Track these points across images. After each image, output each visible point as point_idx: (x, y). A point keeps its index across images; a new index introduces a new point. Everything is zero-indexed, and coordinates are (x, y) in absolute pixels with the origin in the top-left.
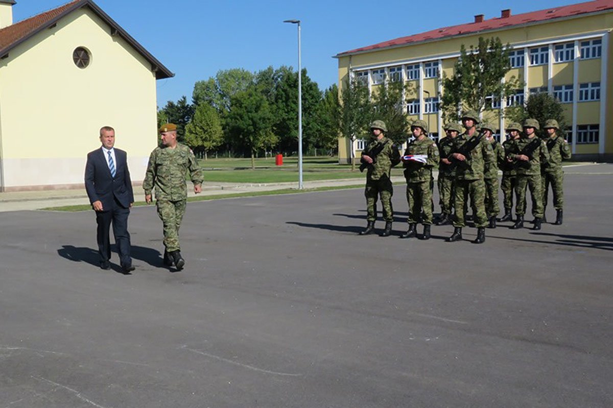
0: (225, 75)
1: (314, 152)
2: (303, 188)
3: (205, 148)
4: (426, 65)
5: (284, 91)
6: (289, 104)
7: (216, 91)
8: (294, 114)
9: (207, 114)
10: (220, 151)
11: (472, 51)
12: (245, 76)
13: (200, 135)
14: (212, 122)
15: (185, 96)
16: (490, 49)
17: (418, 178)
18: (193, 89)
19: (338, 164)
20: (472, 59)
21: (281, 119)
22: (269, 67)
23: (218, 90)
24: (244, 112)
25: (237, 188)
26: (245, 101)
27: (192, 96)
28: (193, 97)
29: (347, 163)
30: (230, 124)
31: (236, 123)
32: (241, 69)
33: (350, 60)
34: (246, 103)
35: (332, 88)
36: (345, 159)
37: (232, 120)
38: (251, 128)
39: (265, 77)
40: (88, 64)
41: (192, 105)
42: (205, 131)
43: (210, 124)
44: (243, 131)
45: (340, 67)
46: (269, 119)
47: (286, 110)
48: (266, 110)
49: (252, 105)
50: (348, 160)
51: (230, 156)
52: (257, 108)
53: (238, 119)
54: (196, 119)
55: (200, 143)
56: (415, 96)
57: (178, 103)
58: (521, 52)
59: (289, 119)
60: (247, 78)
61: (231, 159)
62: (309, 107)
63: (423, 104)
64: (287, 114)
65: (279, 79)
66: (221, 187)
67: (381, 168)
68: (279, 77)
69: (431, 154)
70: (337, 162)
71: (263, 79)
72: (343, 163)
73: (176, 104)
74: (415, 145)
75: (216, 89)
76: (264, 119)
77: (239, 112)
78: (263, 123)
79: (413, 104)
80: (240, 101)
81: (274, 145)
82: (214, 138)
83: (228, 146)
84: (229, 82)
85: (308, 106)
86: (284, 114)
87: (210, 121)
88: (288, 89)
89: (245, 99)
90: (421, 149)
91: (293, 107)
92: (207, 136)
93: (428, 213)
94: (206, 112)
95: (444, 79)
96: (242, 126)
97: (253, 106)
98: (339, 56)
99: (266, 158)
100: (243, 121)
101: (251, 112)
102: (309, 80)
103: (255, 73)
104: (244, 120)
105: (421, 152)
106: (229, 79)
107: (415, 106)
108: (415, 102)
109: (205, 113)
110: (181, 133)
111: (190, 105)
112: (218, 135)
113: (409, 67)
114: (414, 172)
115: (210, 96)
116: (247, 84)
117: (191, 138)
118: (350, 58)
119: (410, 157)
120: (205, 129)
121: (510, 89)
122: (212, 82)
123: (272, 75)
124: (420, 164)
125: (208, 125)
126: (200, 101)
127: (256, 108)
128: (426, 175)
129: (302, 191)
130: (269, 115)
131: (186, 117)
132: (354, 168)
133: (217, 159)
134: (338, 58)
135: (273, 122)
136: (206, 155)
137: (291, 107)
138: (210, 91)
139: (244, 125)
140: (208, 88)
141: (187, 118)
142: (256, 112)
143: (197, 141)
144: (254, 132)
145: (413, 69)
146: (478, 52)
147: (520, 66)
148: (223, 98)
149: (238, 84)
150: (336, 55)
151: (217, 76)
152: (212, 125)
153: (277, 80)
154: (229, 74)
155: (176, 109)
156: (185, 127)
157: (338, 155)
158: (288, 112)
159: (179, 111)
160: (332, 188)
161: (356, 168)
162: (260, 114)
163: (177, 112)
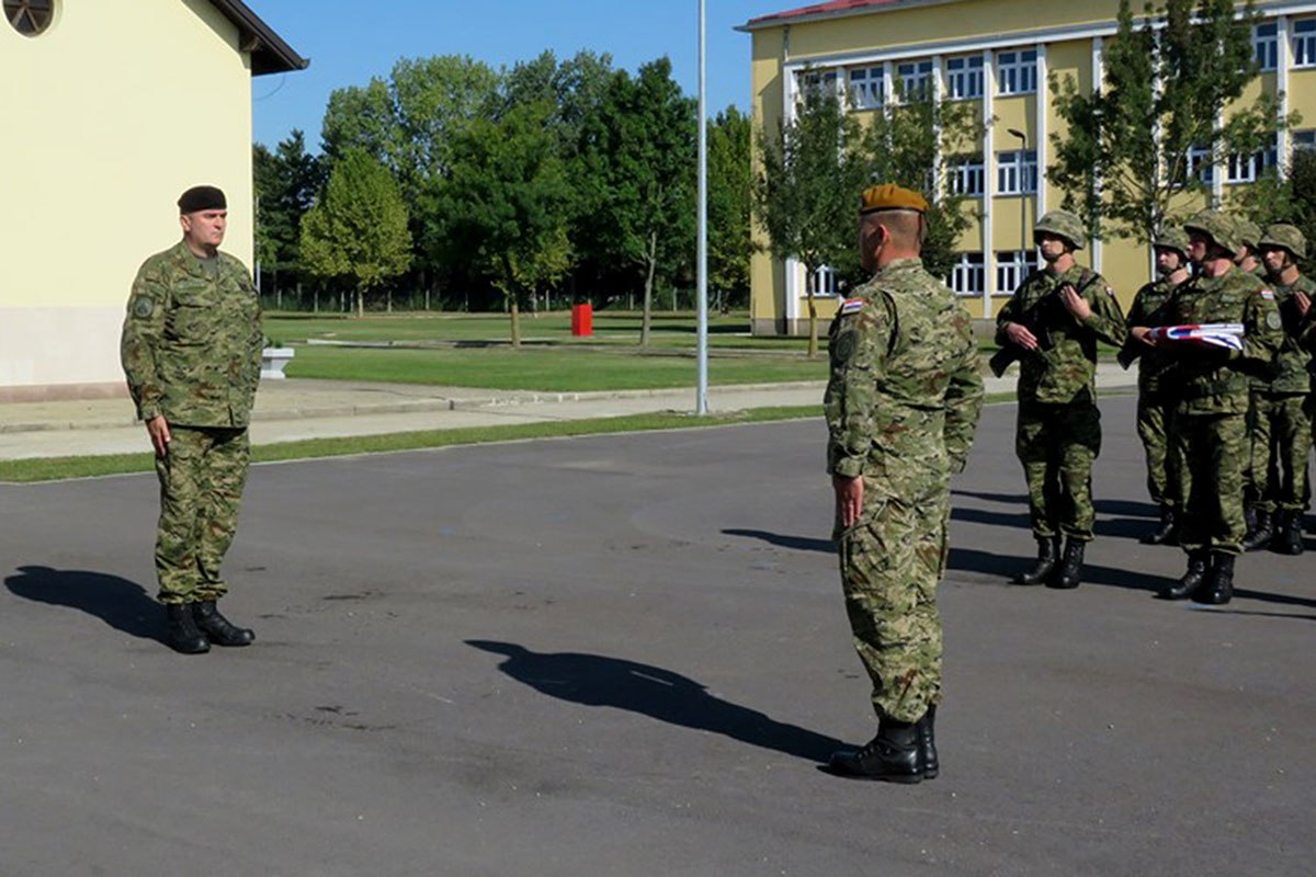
0: (417, 71)
1: (670, 299)
2: (707, 411)
3: (359, 280)
4: (1001, 56)
5: (606, 119)
6: (619, 158)
7: (390, 118)
8: (633, 189)
9: (367, 184)
10: (399, 291)
11: (1147, 21)
12: (474, 78)
13: (344, 244)
14: (379, 208)
15: (299, 131)
16: (1200, 15)
17: (1210, 400)
18: (324, 111)
19: (750, 334)
20: (1148, 42)
21: (600, 203)
22: (543, 52)
23: (397, 114)
24: (492, 181)
25: (493, 404)
26: (495, 148)
27: (321, 129)
28: (323, 135)
29: (775, 334)
30: (452, 214)
31: (469, 209)
32: (463, 57)
33: (786, 38)
34: (498, 153)
35: (725, 117)
36: (770, 320)
37: (456, 201)
38: (513, 224)
39: (532, 80)
40: (48, 25)
41: (321, 157)
42: (359, 233)
43: (375, 214)
44: (490, 235)
45: (755, 57)
46: (563, 201)
47: (611, 175)
48: (553, 176)
49: (517, 158)
50: (777, 322)
51: (427, 306)
52: (531, 170)
53: (473, 199)
54: (334, 196)
55: (345, 267)
56: (970, 148)
57: (279, 151)
58: (1270, 28)
59: (618, 203)
60: (481, 83)
61: (431, 315)
62: (676, 169)
63: (992, 167)
64: (613, 188)
65: (572, 89)
66: (447, 401)
67: (1070, 362)
68: (572, 81)
69: (1254, 323)
70: (747, 329)
71: (527, 88)
72: (766, 334)
73: (273, 153)
74: (1201, 291)
75: (391, 112)
76: (550, 200)
77: (478, 178)
78: (548, 213)
79: (964, 169)
80: (482, 146)
81: (559, 278)
82: (385, 253)
83: (422, 277)
84: (429, 93)
85: (672, 167)
86: (605, 186)
87: (373, 204)
88: (617, 116)
89: (495, 143)
90: (1223, 304)
91: (631, 167)
92: (365, 246)
93: (1231, 518)
94: (363, 178)
95: (1070, 97)
96: (486, 220)
97: (519, 161)
98: (756, 26)
99: (536, 315)
100: (490, 207)
101: (512, 180)
102: (678, 91)
103: (504, 68)
104: (492, 202)
105: (1222, 316)
106: (429, 85)
107: (971, 174)
108: (971, 163)
109: (359, 182)
110: (289, 237)
111: (315, 157)
112: (395, 245)
113: (952, 62)
114: (1198, 381)
115: (373, 133)
116: (481, 101)
117: (318, 252)
118: (786, 32)
119: (1189, 331)
120: (360, 226)
121: (1255, 131)
122: (379, 92)
123: (552, 77)
124: (1216, 355)
125: (367, 215)
126: (343, 146)
127: (525, 170)
128: (1237, 392)
129: (709, 419)
130: (566, 190)
131: (303, 190)
132: (815, 347)
133: (391, 316)
134: (749, 31)
135: (577, 209)
136: (360, 302)
137: (626, 169)
138: (374, 116)
139: (491, 218)
140: (367, 108)
141: (305, 195)
142: (527, 179)
143: (336, 260)
144: (519, 239)
145: (964, 67)
146: (1166, 24)
147: (1267, 67)
148: (412, 140)
149: (454, 100)
150: (745, 23)
151: (392, 76)
152: (380, 216)
153: (567, 90)
154: (429, 71)
155: (273, 166)
156: (302, 220)
157: (748, 308)
158: (615, 183)
159: (282, 174)
160: (789, 411)
161: (821, 348)
162: (538, 186)
163: (276, 175)
